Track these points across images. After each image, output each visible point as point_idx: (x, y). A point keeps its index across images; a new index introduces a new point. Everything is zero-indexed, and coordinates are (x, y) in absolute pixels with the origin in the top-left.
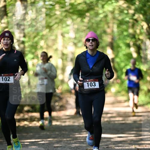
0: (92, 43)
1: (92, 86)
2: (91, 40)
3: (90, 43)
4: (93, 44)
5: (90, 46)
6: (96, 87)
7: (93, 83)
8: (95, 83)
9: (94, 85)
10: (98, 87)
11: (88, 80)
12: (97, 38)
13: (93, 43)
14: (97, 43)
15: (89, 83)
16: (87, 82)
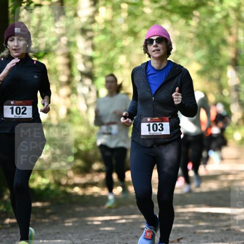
0: (156, 46)
1: (156, 130)
2: (155, 41)
3: (153, 46)
4: (158, 48)
5: (153, 53)
6: (163, 133)
7: (159, 125)
8: (162, 125)
9: (161, 129)
10: (168, 133)
11: (149, 119)
12: (166, 36)
13: (159, 45)
14: (167, 45)
15: (151, 124)
16: (147, 122)
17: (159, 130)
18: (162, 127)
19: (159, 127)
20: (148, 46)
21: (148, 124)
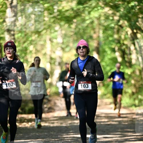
0: (82, 50)
1: (85, 87)
2: (82, 48)
5: (81, 53)
6: (88, 89)
7: (86, 85)
8: (88, 85)
9: (87, 87)
10: (91, 89)
11: (82, 82)
13: (84, 50)
14: (87, 50)
15: (83, 84)
16: (81, 83)
17: (86, 87)
18: (88, 86)
19: (86, 86)
20: (78, 50)
21: (81, 84)
